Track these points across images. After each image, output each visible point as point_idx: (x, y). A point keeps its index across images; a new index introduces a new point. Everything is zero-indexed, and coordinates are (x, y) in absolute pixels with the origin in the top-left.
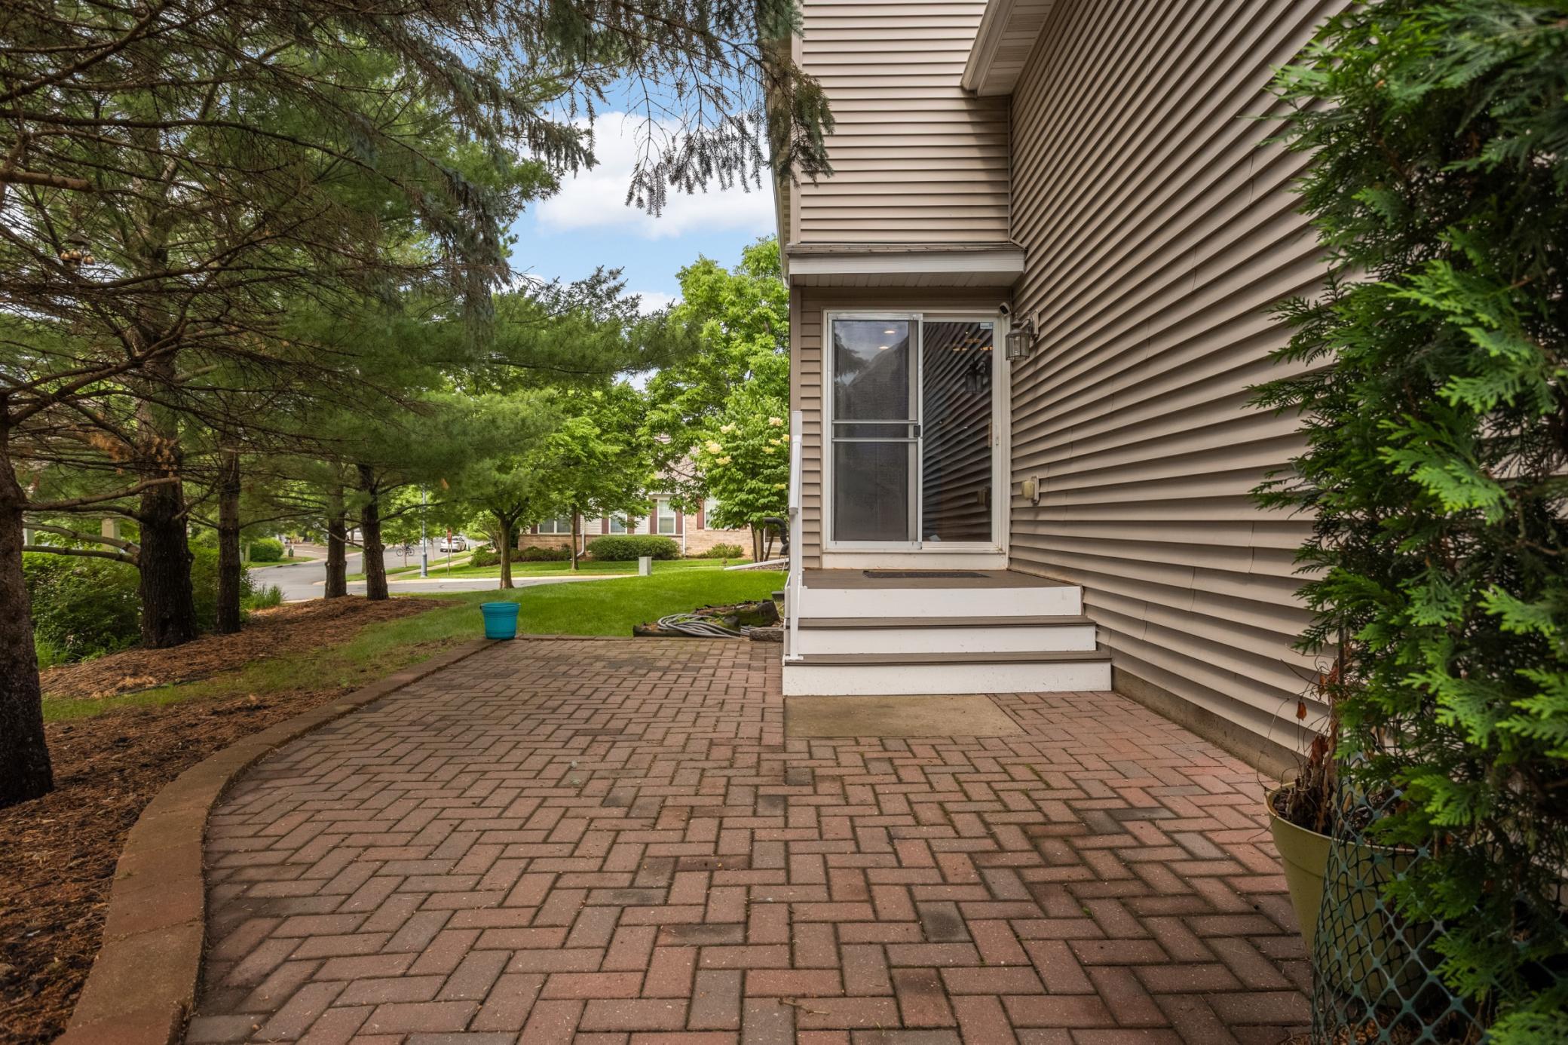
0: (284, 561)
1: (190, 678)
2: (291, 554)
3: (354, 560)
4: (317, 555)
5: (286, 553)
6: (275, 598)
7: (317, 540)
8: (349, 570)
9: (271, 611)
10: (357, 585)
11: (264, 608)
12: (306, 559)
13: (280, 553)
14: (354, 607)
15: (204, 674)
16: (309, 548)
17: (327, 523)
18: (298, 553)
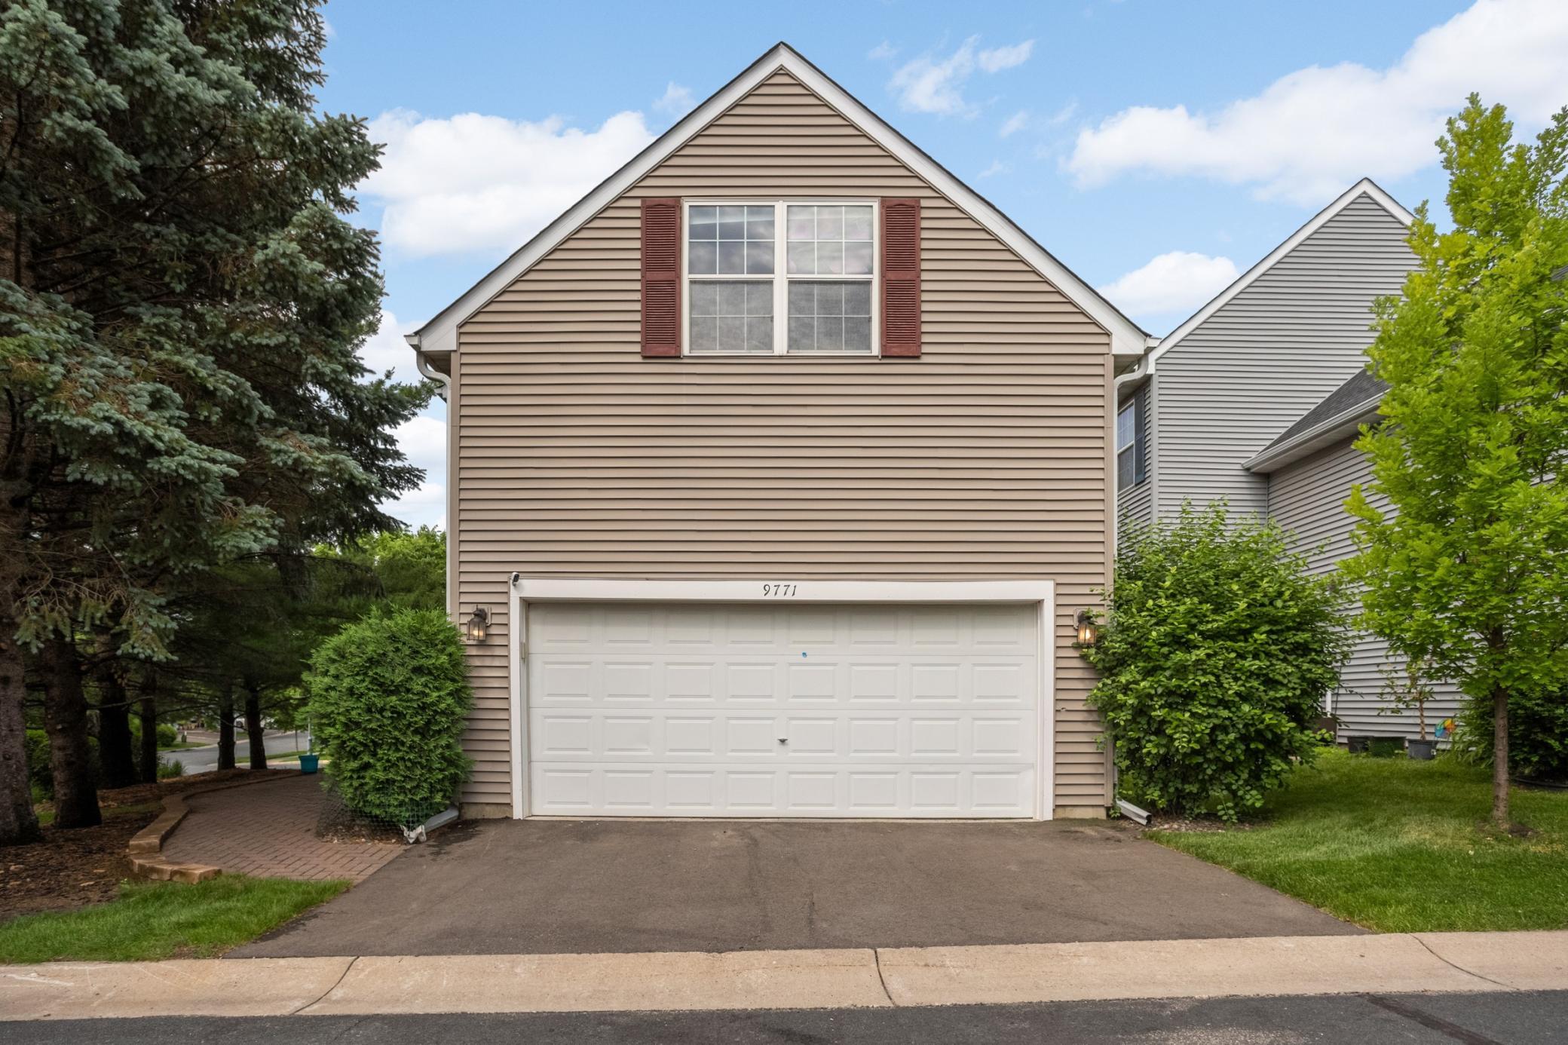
0: (177, 746)
1: (137, 802)
2: (184, 739)
3: (242, 744)
4: (210, 742)
5: (179, 739)
6: (178, 769)
7: (210, 726)
8: (237, 754)
9: (175, 779)
10: (243, 763)
11: (168, 777)
12: (199, 745)
13: (174, 738)
14: (242, 774)
15: (144, 800)
16: (202, 735)
17: (219, 712)
18: (190, 739)
